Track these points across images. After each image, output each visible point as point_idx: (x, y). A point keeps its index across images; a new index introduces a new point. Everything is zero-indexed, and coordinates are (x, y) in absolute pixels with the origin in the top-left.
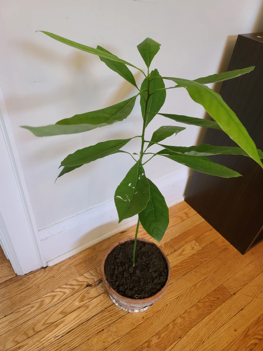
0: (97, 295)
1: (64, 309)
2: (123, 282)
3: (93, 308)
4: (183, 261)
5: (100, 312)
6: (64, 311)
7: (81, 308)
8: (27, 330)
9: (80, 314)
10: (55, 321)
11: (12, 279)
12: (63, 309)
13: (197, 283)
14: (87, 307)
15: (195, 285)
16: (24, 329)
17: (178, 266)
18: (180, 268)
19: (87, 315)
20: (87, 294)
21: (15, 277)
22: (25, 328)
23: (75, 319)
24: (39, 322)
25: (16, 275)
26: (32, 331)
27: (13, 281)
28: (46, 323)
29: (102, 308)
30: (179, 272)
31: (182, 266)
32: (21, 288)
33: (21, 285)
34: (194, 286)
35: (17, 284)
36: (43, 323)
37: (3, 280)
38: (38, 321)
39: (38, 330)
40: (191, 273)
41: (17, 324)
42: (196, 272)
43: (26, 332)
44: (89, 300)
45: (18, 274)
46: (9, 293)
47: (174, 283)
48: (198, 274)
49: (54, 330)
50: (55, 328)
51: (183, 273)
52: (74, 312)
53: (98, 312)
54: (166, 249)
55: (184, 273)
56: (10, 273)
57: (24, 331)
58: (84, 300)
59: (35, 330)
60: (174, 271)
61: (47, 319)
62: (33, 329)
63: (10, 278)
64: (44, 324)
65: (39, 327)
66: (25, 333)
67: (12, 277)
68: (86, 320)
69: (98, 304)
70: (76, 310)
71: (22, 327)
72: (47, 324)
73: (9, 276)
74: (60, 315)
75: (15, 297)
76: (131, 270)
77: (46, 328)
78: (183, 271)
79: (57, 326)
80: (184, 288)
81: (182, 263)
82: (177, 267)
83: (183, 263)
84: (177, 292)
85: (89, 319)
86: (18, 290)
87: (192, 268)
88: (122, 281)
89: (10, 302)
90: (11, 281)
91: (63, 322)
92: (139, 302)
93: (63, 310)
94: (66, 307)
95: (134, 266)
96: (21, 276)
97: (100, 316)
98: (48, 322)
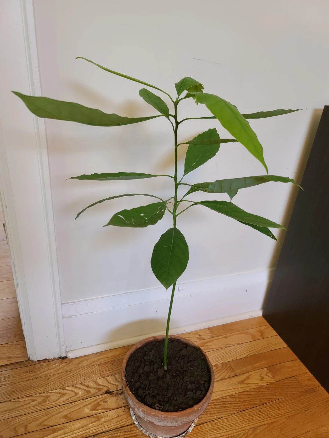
0: (116, 407)
1: (70, 413)
2: (145, 385)
3: (106, 422)
4: (244, 392)
5: (113, 430)
6: (68, 416)
7: (90, 418)
8: (19, 426)
9: (87, 425)
10: (54, 425)
11: (23, 363)
12: (68, 412)
13: (258, 427)
14: (99, 419)
15: (255, 429)
16: (15, 424)
17: (236, 396)
18: (237, 400)
19: (96, 428)
20: (104, 402)
21: (26, 361)
22: (17, 423)
23: (79, 429)
24: (35, 420)
25: (29, 359)
26: (23, 429)
27: (23, 366)
28: (43, 424)
29: (117, 426)
30: (235, 405)
31: (241, 398)
32: (28, 375)
33: (30, 372)
34: (252, 430)
35: (26, 369)
36: (39, 423)
37: (12, 360)
38: (35, 418)
39: (31, 430)
40: (253, 410)
41: (10, 415)
42: (260, 411)
43: (16, 428)
44: (103, 411)
45: (31, 359)
46: (14, 377)
47: (224, 418)
48: (264, 414)
49: (49, 435)
50: (52, 433)
51: (241, 408)
52: (81, 420)
53: (110, 428)
54: (223, 371)
55: (243, 408)
56: (22, 355)
57: (15, 426)
58: (97, 409)
59: (28, 429)
60: (228, 401)
61: (46, 420)
62: (26, 427)
63: (21, 361)
64: (40, 425)
65: (33, 427)
66: (15, 429)
67: (23, 360)
68: (92, 434)
69: (113, 419)
70: (83, 419)
71: (14, 421)
72: (44, 425)
73: (20, 357)
74: (63, 419)
75: (19, 384)
76: (160, 373)
77: (41, 430)
78: (240, 406)
79: (55, 431)
80: (237, 428)
81: (241, 393)
82: (234, 398)
83: (244, 394)
84: (226, 431)
85: (96, 435)
86: (25, 377)
87: (255, 404)
88: (144, 383)
89: (11, 388)
90: (20, 364)
91: (63, 429)
92: (159, 415)
93: (68, 414)
94: (73, 412)
95: (165, 368)
96: (33, 361)
97: (111, 434)
98: (45, 423)
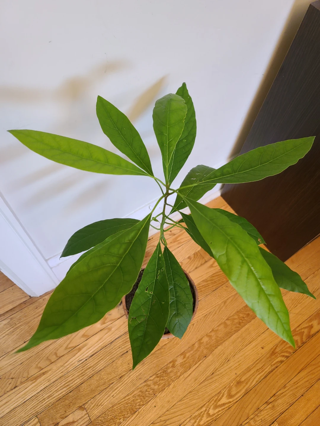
0: (119, 316)
1: (86, 332)
3: (115, 331)
4: (214, 274)
5: (123, 334)
6: (86, 334)
7: (103, 331)
8: (50, 355)
9: (102, 337)
10: (77, 345)
11: (26, 302)
12: (85, 332)
13: (228, 299)
14: (110, 329)
15: (225, 302)
16: (46, 355)
17: (208, 280)
18: (209, 282)
19: (110, 337)
20: (109, 315)
21: (29, 299)
22: (47, 354)
23: (97, 342)
24: (61, 346)
25: (30, 296)
26: (54, 356)
27: (28, 304)
28: (68, 347)
29: (126, 330)
30: (209, 287)
31: (212, 280)
32: (37, 312)
33: (37, 308)
34: (223, 303)
35: (32, 306)
36: (65, 347)
37: (16, 303)
38: (60, 345)
39: (61, 355)
40: (222, 287)
41: (38, 349)
42: (227, 287)
43: (49, 357)
44: (111, 322)
45: (32, 296)
46: (25, 316)
47: (202, 300)
48: (230, 288)
49: (77, 353)
50: (78, 352)
51: (213, 288)
52: (96, 335)
53: (121, 334)
54: (196, 260)
55: (214, 288)
56: (23, 296)
57: (46, 356)
58: (106, 322)
59: (58, 355)
60: (203, 286)
61: (69, 343)
62: (56, 354)
63: (24, 300)
64: (66, 348)
65: (61, 352)
66: (48, 359)
67: (26, 299)
68: (109, 343)
69: (121, 326)
70: (98, 333)
71: (44, 353)
72: (70, 348)
73: (21, 299)
74: (82, 339)
75: (32, 321)
77: (69, 353)
78: (212, 287)
79: (80, 349)
80: (212, 305)
81: (212, 276)
82: (207, 281)
83: (214, 276)
84: (205, 309)
85: (112, 342)
86: (35, 313)
87: (223, 282)
89: (28, 327)
90: (25, 303)
91: (86, 346)
93: (85, 333)
94: (87, 330)
96: (36, 297)
97: (123, 338)
98: (70, 346)
